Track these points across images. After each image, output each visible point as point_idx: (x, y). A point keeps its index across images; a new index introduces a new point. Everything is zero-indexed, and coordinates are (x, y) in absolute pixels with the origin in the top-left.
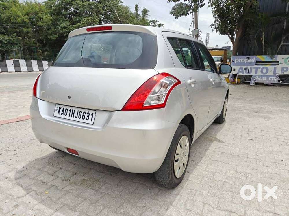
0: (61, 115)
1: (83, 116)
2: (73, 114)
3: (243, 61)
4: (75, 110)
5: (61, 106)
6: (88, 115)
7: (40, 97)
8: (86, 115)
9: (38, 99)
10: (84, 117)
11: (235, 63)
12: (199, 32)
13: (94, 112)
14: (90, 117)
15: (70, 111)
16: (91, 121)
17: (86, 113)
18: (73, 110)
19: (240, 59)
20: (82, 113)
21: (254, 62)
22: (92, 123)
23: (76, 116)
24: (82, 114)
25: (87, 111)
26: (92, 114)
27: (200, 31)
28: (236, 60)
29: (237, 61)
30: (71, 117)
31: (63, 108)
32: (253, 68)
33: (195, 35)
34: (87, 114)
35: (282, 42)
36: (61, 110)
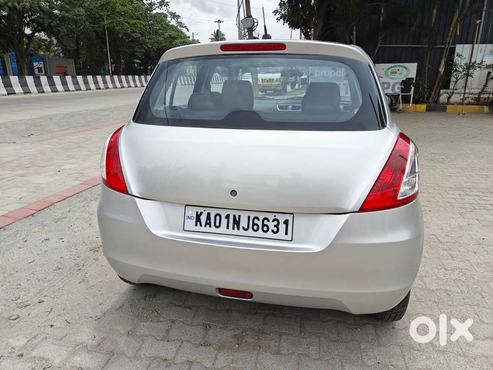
0: (205, 226)
1: (264, 225)
2: (237, 222)
3: (327, 73)
4: (239, 216)
5: (200, 210)
6: (276, 223)
7: (139, 194)
8: (271, 225)
9: (136, 198)
10: (265, 228)
11: (316, 77)
12: (254, 23)
13: (290, 218)
14: (282, 227)
15: (228, 217)
16: (286, 233)
17: (271, 220)
18: (234, 216)
19: (322, 72)
20: (259, 220)
21: (342, 75)
22: (289, 237)
23: (246, 227)
24: (260, 223)
25: (271, 217)
26: (286, 222)
27: (255, 21)
28: (316, 73)
29: (318, 73)
30: (233, 229)
31: (209, 214)
32: (342, 85)
33: (248, 29)
34: (273, 221)
35: (380, 42)
36: (203, 218)
